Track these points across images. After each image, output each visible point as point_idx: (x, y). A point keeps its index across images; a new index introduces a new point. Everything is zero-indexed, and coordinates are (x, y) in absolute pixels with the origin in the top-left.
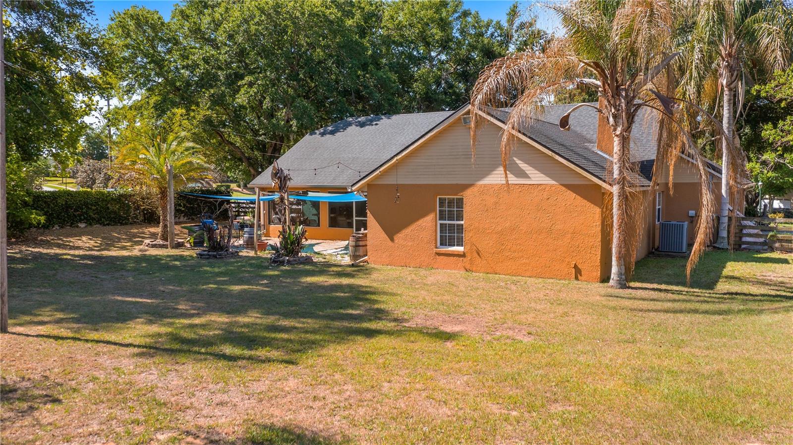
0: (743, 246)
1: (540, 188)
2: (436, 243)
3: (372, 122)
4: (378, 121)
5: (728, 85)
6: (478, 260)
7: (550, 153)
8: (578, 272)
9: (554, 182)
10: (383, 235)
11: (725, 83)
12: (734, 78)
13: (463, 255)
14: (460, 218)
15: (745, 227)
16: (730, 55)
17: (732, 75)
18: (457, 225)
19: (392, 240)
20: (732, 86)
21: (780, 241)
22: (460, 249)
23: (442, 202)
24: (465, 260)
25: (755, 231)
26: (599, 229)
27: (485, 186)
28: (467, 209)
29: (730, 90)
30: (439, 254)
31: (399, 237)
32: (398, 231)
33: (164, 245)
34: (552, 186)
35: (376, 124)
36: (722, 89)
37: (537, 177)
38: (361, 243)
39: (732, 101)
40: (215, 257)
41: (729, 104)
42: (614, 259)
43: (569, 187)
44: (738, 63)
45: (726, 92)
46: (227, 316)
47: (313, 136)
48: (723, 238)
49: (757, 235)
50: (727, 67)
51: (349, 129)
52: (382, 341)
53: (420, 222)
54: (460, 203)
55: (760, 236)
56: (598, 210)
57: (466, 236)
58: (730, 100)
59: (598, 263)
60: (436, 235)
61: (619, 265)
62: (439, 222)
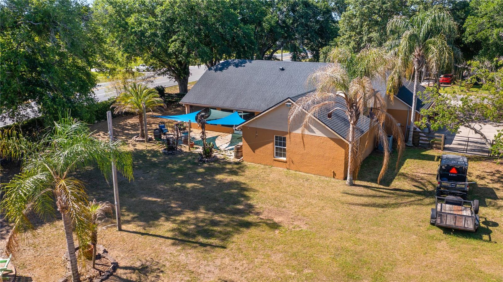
0: (420, 145)
1: (319, 138)
2: (274, 155)
3: (242, 64)
4: (244, 64)
5: (417, 70)
6: (292, 165)
7: (324, 125)
8: (334, 175)
9: (325, 136)
10: (250, 149)
11: (416, 68)
12: (420, 66)
13: (286, 162)
14: (285, 145)
15: (421, 136)
16: (419, 55)
17: (419, 65)
18: (283, 148)
19: (254, 152)
20: (419, 70)
21: (436, 144)
22: (284, 159)
23: (276, 137)
24: (286, 164)
25: (425, 138)
26: (344, 158)
27: (296, 133)
28: (288, 142)
29: (418, 72)
30: (275, 160)
31: (257, 151)
32: (257, 148)
33: (143, 140)
34: (325, 138)
35: (244, 66)
36: (414, 72)
37: (318, 133)
38: (240, 151)
39: (419, 77)
40: (171, 154)
41: (417, 78)
42: (348, 174)
43: (332, 139)
44: (423, 60)
45: (416, 73)
46: (193, 212)
47: (211, 71)
48: (410, 141)
49: (426, 140)
50: (417, 61)
51: (230, 67)
52: (253, 231)
53: (267, 146)
54: (284, 139)
55: (427, 141)
56: (343, 150)
57: (287, 154)
58: (418, 77)
59: (343, 172)
60: (274, 152)
61: (350, 176)
62: (275, 146)
